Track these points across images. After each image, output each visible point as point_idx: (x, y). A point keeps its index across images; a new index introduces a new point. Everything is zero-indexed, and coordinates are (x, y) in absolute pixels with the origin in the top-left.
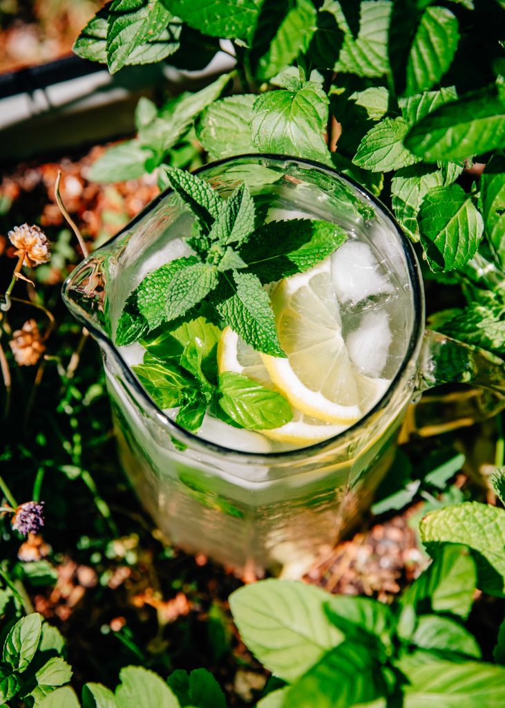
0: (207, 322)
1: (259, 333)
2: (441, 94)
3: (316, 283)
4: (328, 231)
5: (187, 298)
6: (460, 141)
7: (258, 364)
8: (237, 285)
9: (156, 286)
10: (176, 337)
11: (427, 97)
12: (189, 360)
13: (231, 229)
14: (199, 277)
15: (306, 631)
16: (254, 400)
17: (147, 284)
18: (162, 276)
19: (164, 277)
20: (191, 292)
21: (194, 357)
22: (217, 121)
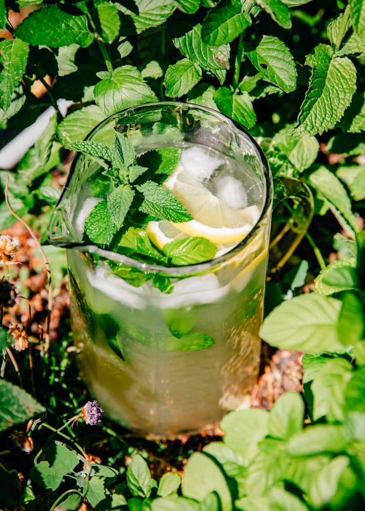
0: (135, 229)
1: (170, 213)
2: (195, 31)
3: (181, 177)
4: (168, 152)
5: (122, 208)
6: (228, 32)
7: (179, 233)
8: (143, 193)
9: (94, 224)
10: (123, 245)
11: (188, 36)
12: (141, 248)
13: (123, 159)
14: (121, 195)
15: (314, 321)
16: (192, 249)
17: (89, 225)
18: (94, 217)
19: (96, 217)
20: (122, 204)
21: (143, 244)
22: (67, 133)
